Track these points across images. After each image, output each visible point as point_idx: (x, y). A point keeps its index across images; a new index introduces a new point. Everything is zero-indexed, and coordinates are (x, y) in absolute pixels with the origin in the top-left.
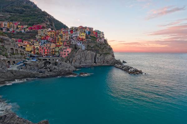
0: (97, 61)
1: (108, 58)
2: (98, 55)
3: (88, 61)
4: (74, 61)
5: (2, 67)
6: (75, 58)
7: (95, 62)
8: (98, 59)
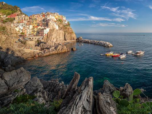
0: (66, 38)
1: (74, 36)
2: (66, 34)
3: (61, 39)
4: (52, 39)
5: (11, 45)
6: (53, 37)
7: (65, 40)
8: (67, 37)
